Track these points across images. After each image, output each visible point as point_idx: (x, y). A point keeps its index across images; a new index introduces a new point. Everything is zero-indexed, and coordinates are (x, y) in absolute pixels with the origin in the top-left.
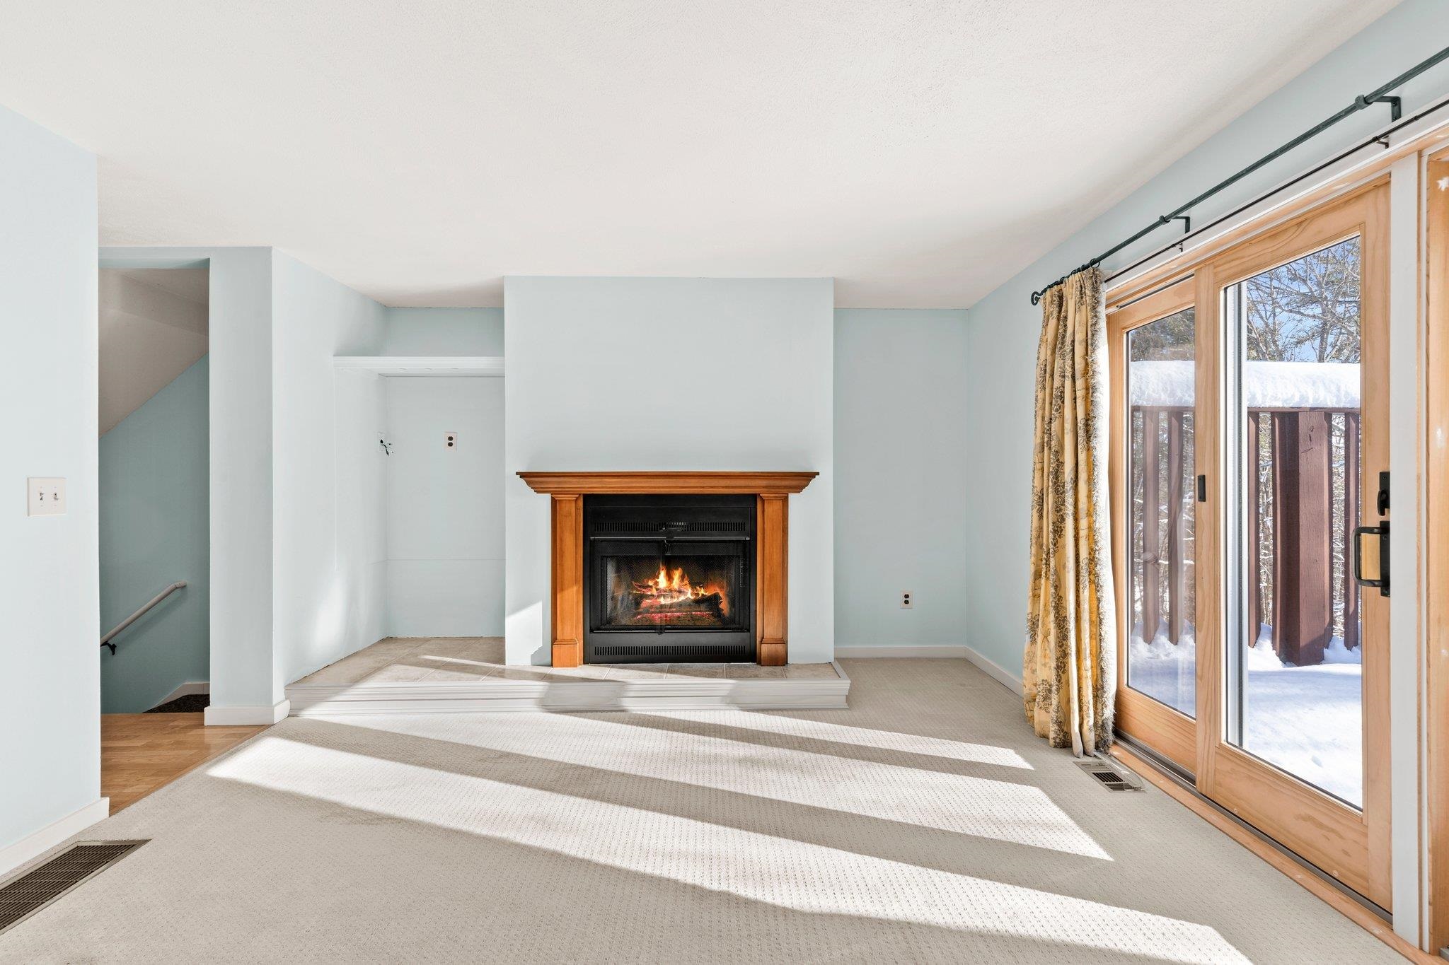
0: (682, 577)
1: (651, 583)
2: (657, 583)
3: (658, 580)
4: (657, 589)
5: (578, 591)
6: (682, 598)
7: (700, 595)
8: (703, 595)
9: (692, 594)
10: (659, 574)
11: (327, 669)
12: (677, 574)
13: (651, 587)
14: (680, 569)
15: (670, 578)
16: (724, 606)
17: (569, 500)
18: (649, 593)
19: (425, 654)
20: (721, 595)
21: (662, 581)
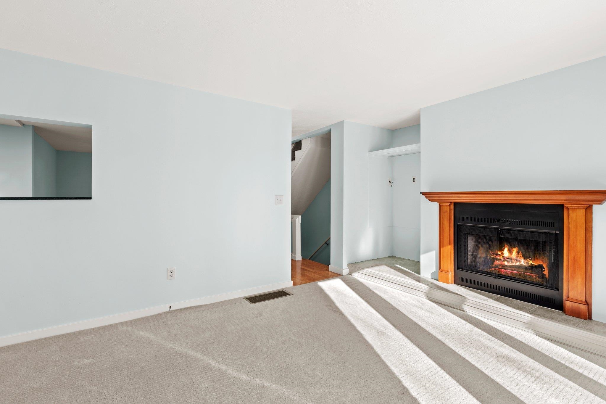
0: (518, 253)
1: (499, 253)
2: (503, 254)
3: (503, 252)
4: (503, 257)
5: (451, 249)
6: (518, 264)
7: (530, 264)
8: (531, 264)
9: (524, 263)
10: (504, 249)
11: (364, 262)
12: (515, 251)
13: (500, 255)
14: (517, 248)
15: (511, 252)
16: (546, 272)
17: (446, 205)
18: (499, 258)
19: (398, 264)
20: (544, 266)
21: (506, 252)
